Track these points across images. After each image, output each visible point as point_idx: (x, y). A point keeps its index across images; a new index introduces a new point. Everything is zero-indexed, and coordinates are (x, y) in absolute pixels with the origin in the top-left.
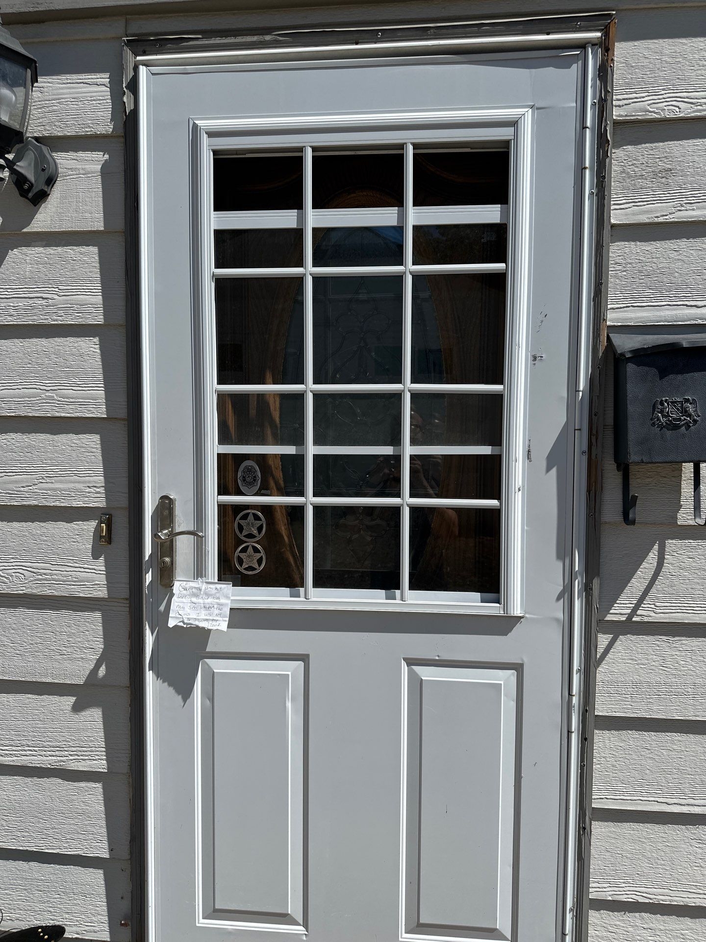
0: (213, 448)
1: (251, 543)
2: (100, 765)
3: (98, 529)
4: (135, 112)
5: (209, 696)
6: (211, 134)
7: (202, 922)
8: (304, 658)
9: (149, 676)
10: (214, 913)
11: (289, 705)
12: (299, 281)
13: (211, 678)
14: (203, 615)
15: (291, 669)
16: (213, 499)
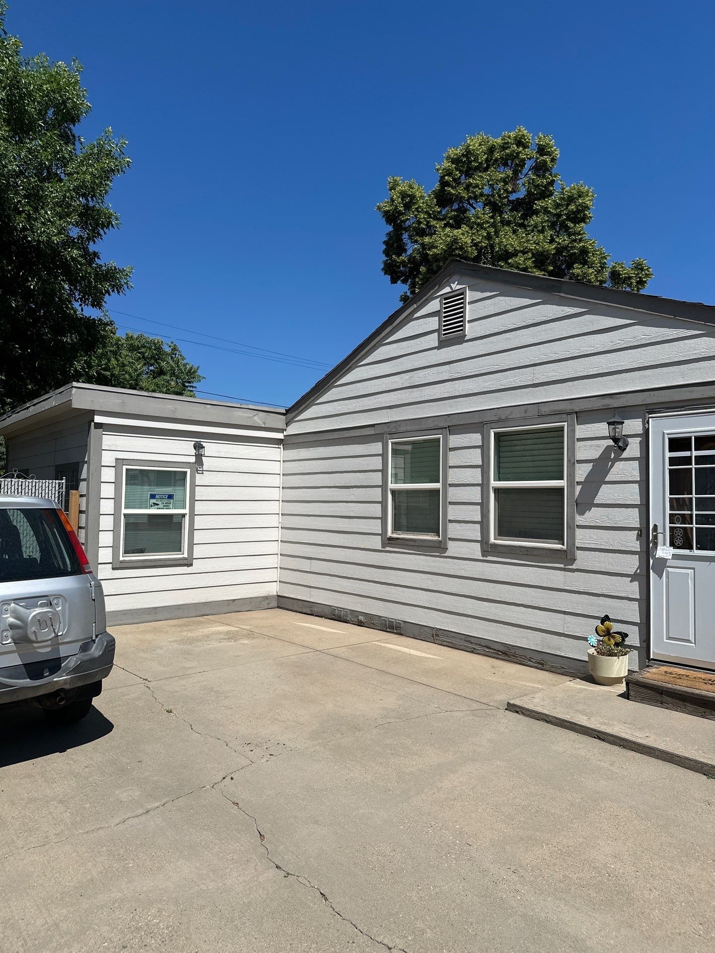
0: (668, 512)
1: (679, 537)
2: (638, 597)
3: (638, 533)
4: (648, 428)
5: (668, 577)
6: (667, 434)
7: (665, 640)
8: (694, 569)
9: (651, 571)
10: (669, 638)
11: (689, 581)
12: (691, 469)
13: (668, 572)
14: (665, 555)
15: (690, 571)
16: (668, 525)
